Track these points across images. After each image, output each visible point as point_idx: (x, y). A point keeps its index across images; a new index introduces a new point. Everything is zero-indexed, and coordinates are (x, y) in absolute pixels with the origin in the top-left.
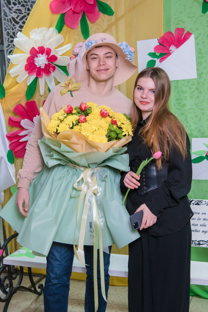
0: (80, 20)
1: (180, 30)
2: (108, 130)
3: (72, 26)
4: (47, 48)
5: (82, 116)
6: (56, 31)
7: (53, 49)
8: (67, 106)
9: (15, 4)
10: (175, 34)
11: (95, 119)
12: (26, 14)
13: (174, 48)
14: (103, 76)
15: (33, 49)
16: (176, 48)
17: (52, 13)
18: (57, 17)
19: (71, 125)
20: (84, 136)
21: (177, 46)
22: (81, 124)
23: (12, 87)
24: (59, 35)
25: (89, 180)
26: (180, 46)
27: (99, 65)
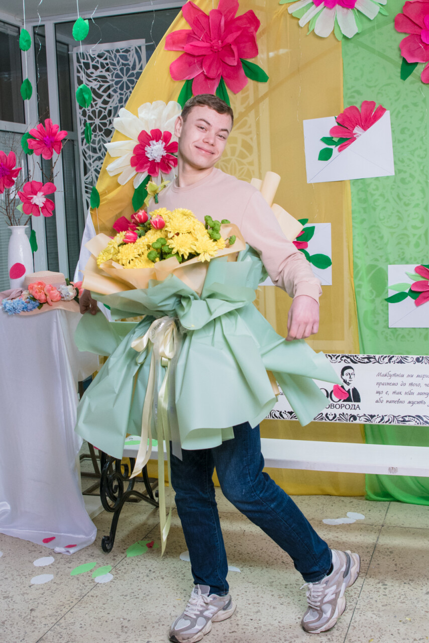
0: (217, 90)
1: (369, 105)
4: (165, 132)
6: (178, 107)
9: (96, 68)
10: (362, 110)
12: (114, 83)
13: (359, 131)
15: (143, 133)
16: (363, 131)
17: (173, 79)
18: (180, 85)
21: (365, 128)
23: (110, 192)
26: (369, 128)
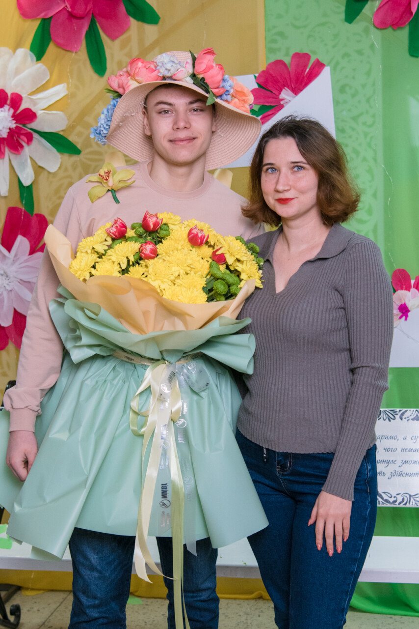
0: (86, 34)
1: (301, 58)
2: (208, 277)
3: (67, 46)
4: (12, 94)
5: (148, 245)
6: (31, 57)
7: (26, 95)
8: (113, 221)
10: (291, 65)
11: (177, 250)
13: (288, 95)
14: (184, 154)
16: (294, 95)
17: (22, 17)
18: (33, 26)
19: (123, 263)
20: (153, 290)
21: (296, 91)
22: (146, 262)
24: (40, 65)
25: (166, 389)
26: (301, 90)
27: (175, 127)
